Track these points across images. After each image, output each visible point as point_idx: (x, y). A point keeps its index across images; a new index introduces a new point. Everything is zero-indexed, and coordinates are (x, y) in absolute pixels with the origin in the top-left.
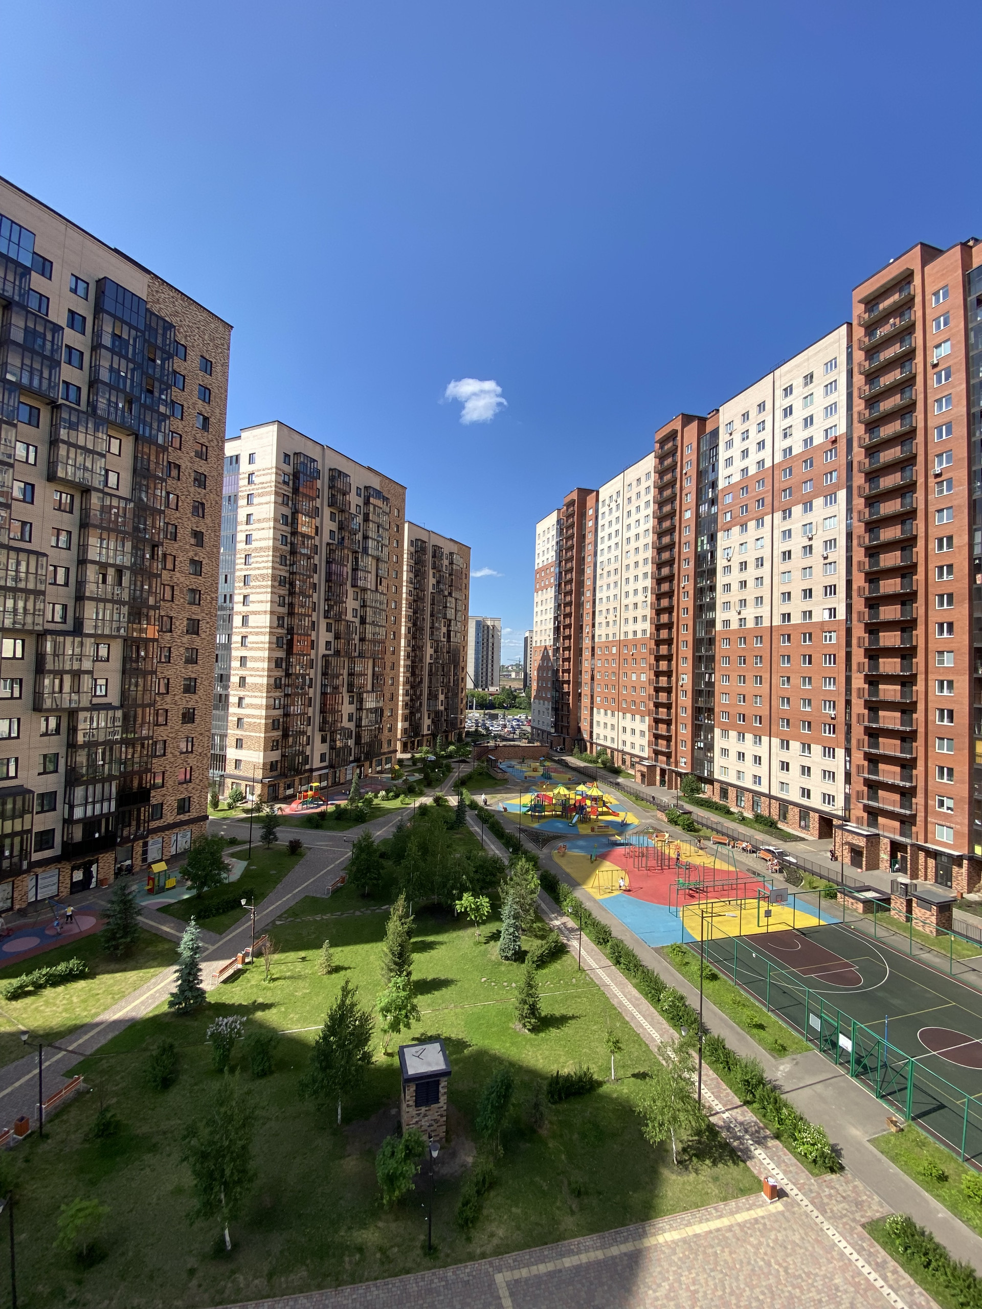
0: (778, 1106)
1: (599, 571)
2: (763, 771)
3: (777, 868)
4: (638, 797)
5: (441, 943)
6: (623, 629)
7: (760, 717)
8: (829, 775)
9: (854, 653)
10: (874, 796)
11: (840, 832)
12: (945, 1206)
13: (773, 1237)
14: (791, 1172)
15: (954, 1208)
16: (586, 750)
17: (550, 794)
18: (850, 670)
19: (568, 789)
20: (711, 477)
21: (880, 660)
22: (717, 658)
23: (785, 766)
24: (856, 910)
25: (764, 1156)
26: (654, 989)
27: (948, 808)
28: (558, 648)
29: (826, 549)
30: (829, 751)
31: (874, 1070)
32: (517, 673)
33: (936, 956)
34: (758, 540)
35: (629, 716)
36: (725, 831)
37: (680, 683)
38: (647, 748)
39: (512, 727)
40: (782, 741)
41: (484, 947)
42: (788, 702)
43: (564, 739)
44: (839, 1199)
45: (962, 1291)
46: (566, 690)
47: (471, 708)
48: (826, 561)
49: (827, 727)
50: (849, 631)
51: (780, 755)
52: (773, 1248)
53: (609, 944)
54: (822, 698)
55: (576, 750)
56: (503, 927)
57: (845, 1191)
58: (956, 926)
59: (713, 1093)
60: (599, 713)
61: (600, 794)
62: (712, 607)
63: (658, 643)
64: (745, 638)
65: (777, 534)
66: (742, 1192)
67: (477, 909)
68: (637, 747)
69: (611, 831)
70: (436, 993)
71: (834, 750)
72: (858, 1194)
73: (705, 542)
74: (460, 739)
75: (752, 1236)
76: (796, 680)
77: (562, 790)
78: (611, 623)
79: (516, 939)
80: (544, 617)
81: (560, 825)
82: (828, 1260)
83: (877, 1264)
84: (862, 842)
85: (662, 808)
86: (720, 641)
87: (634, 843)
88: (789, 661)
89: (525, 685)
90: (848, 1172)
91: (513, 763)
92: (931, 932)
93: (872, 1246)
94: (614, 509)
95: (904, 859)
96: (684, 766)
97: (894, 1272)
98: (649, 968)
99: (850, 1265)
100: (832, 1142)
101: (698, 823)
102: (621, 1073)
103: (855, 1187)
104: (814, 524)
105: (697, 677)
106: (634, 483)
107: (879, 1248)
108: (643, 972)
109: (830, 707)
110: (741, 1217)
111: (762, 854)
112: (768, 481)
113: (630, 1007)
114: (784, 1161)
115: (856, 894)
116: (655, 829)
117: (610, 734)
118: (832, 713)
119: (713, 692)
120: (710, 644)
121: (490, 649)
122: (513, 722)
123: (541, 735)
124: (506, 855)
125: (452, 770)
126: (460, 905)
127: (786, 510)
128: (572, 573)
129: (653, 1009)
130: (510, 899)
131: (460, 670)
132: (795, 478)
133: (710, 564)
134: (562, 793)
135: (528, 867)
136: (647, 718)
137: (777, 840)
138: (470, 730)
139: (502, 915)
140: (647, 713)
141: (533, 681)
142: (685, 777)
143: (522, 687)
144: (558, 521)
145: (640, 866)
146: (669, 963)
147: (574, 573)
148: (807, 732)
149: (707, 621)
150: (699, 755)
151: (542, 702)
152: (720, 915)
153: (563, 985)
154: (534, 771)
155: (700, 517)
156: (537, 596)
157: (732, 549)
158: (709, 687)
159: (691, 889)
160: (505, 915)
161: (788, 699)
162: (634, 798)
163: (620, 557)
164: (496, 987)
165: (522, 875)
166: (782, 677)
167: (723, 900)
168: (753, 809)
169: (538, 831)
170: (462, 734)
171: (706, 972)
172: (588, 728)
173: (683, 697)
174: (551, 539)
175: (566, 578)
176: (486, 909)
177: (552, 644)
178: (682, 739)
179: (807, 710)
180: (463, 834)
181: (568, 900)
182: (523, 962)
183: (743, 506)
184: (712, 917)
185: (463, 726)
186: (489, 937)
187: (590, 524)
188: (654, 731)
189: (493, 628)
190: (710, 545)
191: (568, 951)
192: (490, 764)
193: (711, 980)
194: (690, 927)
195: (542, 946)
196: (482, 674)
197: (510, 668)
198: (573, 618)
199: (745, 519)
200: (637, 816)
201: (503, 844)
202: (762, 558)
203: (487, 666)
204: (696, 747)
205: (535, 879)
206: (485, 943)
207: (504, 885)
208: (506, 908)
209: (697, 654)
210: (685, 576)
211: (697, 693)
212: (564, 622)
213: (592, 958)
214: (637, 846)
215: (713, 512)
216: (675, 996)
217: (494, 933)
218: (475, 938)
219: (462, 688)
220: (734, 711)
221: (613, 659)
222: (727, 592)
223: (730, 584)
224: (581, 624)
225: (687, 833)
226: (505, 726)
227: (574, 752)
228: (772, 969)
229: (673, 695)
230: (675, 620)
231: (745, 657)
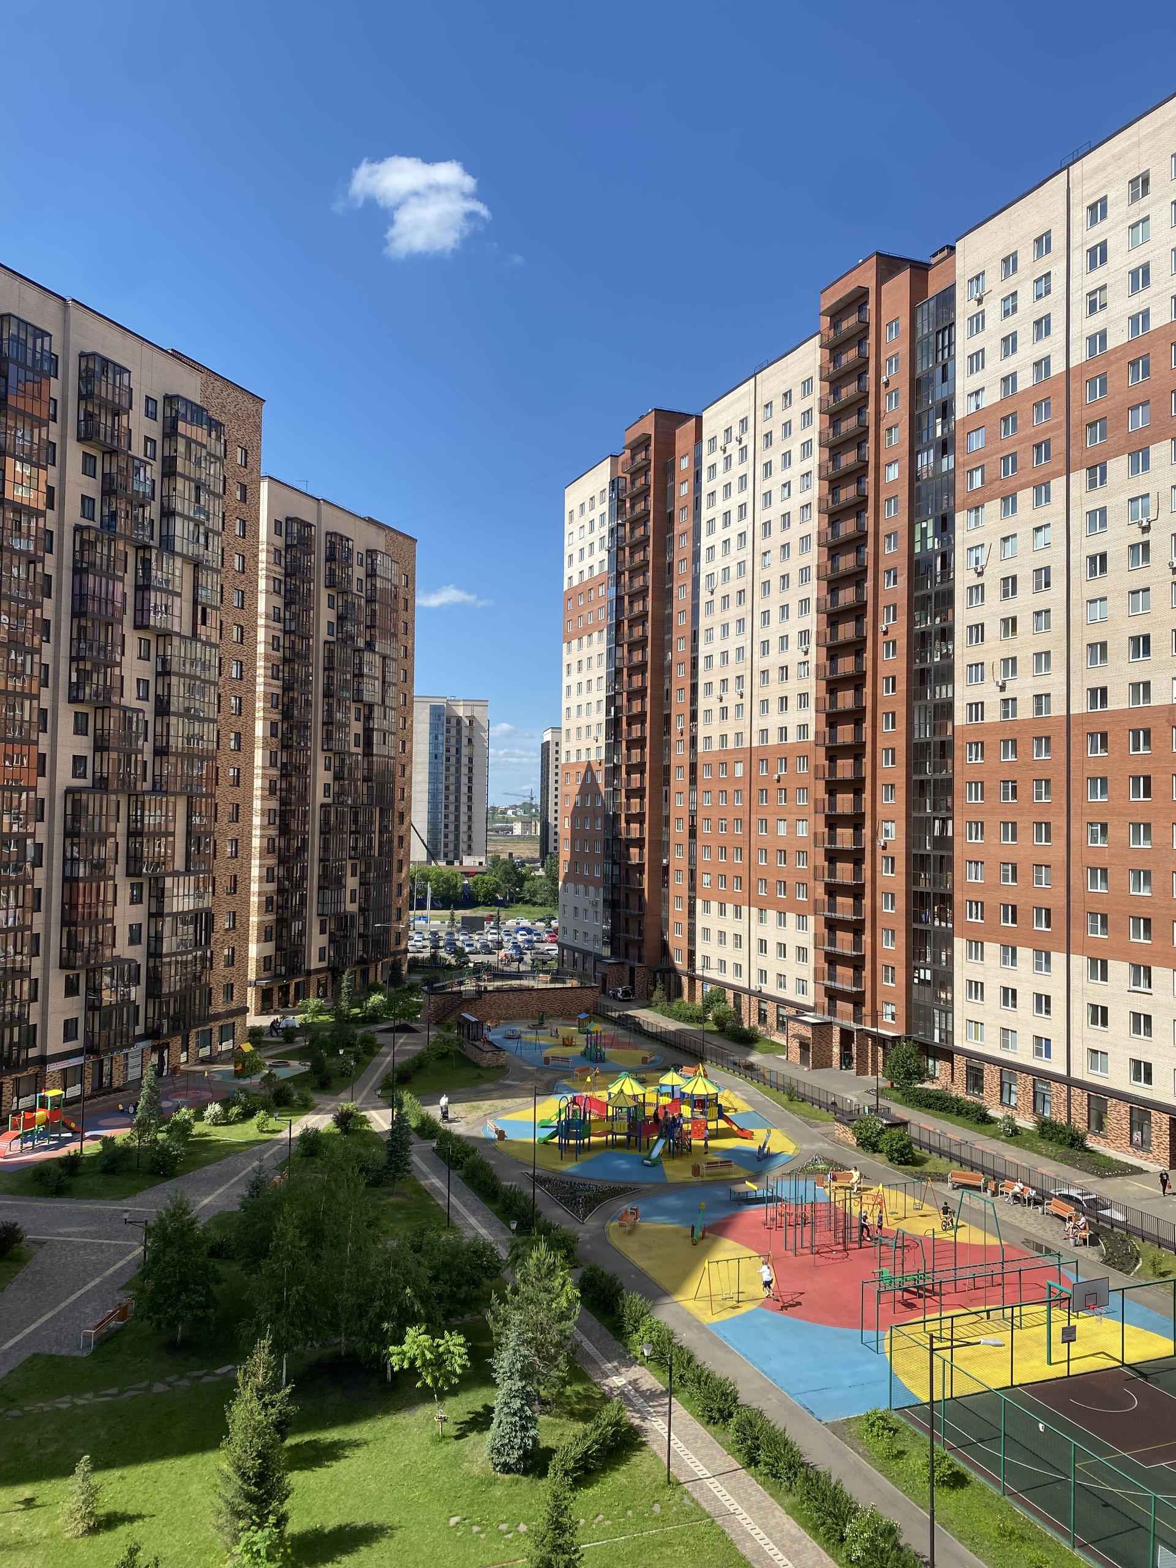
1: (704, 596)
2: (1053, 1027)
3: (1086, 1234)
4: (794, 1095)
5: (356, 1444)
6: (758, 724)
7: (1048, 911)
16: (680, 994)
17: (602, 1095)
19: (642, 1082)
20: (940, 392)
22: (957, 785)
23: (1100, 1015)
26: (830, 1514)
28: (617, 767)
32: (526, 824)
34: (1038, 529)
35: (772, 915)
36: (977, 1159)
37: (881, 842)
38: (811, 986)
39: (516, 946)
40: (1094, 961)
41: (455, 1445)
42: (1105, 878)
43: (632, 970)
46: (635, 860)
47: (421, 906)
51: (1089, 991)
53: (733, 1421)
55: (658, 994)
56: (497, 1398)
60: (707, 909)
61: (712, 1090)
62: (946, 674)
63: (834, 753)
64: (1014, 741)
65: (1079, 520)
67: (439, 1362)
68: (791, 983)
69: (737, 1171)
70: (345, 1559)
73: (930, 533)
74: (395, 978)
76: (1120, 831)
77: (629, 1086)
78: (732, 712)
79: (526, 1423)
80: (584, 699)
81: (623, 1164)
85: (847, 1117)
86: (963, 748)
87: (785, 1195)
88: (1104, 790)
89: (544, 851)
91: (520, 1028)
94: (735, 458)
96: (890, 1026)
98: (820, 1469)
101: (922, 1145)
104: (1153, 497)
105: (916, 827)
106: (778, 403)
108: (807, 1479)
111: (1056, 1206)
112: (1057, 404)
116: (830, 1163)
117: (732, 955)
119: (951, 859)
120: (943, 756)
121: (464, 770)
122: (518, 936)
123: (580, 962)
124: (503, 1237)
125: (376, 1050)
126: (398, 1354)
127: (1096, 466)
128: (644, 600)
129: (830, 1559)
130: (513, 1335)
131: (396, 820)
132: (1113, 397)
133: (942, 582)
134: (628, 1091)
135: (552, 1261)
136: (811, 919)
137: (1085, 1174)
138: (420, 955)
139: (495, 1371)
140: (812, 907)
141: (561, 841)
142: (894, 1046)
143: (537, 855)
144: (612, 482)
145: (799, 1245)
146: (863, 1456)
147: (649, 599)
148: (1142, 940)
149: (936, 706)
150: (923, 996)
151: (581, 887)
152: (969, 1344)
153: (632, 1521)
154: (565, 1045)
155: (918, 479)
156: (569, 650)
157: (986, 549)
158: (941, 849)
159: (906, 1290)
160: (502, 1371)
161: (1104, 871)
162: (786, 1097)
163: (749, 565)
164: (483, 1536)
165: (540, 1281)
166: (1091, 824)
167: (973, 1310)
168: (1034, 1110)
169: (574, 1180)
170: (401, 965)
171: (942, 1470)
172: (684, 945)
173: (887, 872)
174: (597, 523)
175: (631, 610)
176: (459, 1361)
177: (603, 757)
178: (887, 962)
179: (1141, 893)
180: (404, 1195)
181: (642, 1329)
182: (543, 1474)
183: (1008, 456)
184: (952, 1347)
185: (403, 947)
186: (466, 1422)
187: (684, 490)
188: (827, 948)
189: (471, 723)
190: (941, 540)
191: (644, 1444)
192: (466, 1031)
193: (953, 1488)
194: (906, 1373)
195: (585, 1436)
196: (446, 826)
197: (510, 812)
198: (648, 700)
199: (1012, 484)
200: (792, 1135)
201: (497, 1213)
202: (1047, 569)
203: (457, 808)
204: (916, 981)
205: (568, 1288)
206: (457, 1438)
207: (500, 1304)
208: (504, 1355)
209: (915, 777)
210: (888, 607)
211: (917, 863)
212: (630, 709)
213: (695, 1454)
214: (793, 1202)
215: (945, 469)
216: (876, 1529)
217: (477, 1414)
218: (433, 1428)
219: (400, 862)
220: (993, 900)
221: (737, 791)
222: (977, 641)
223: (982, 625)
224: (666, 712)
225: (898, 1169)
226: (499, 945)
227: (654, 999)
228: (1080, 1455)
229: (867, 866)
230: (868, 703)
231: (1015, 782)
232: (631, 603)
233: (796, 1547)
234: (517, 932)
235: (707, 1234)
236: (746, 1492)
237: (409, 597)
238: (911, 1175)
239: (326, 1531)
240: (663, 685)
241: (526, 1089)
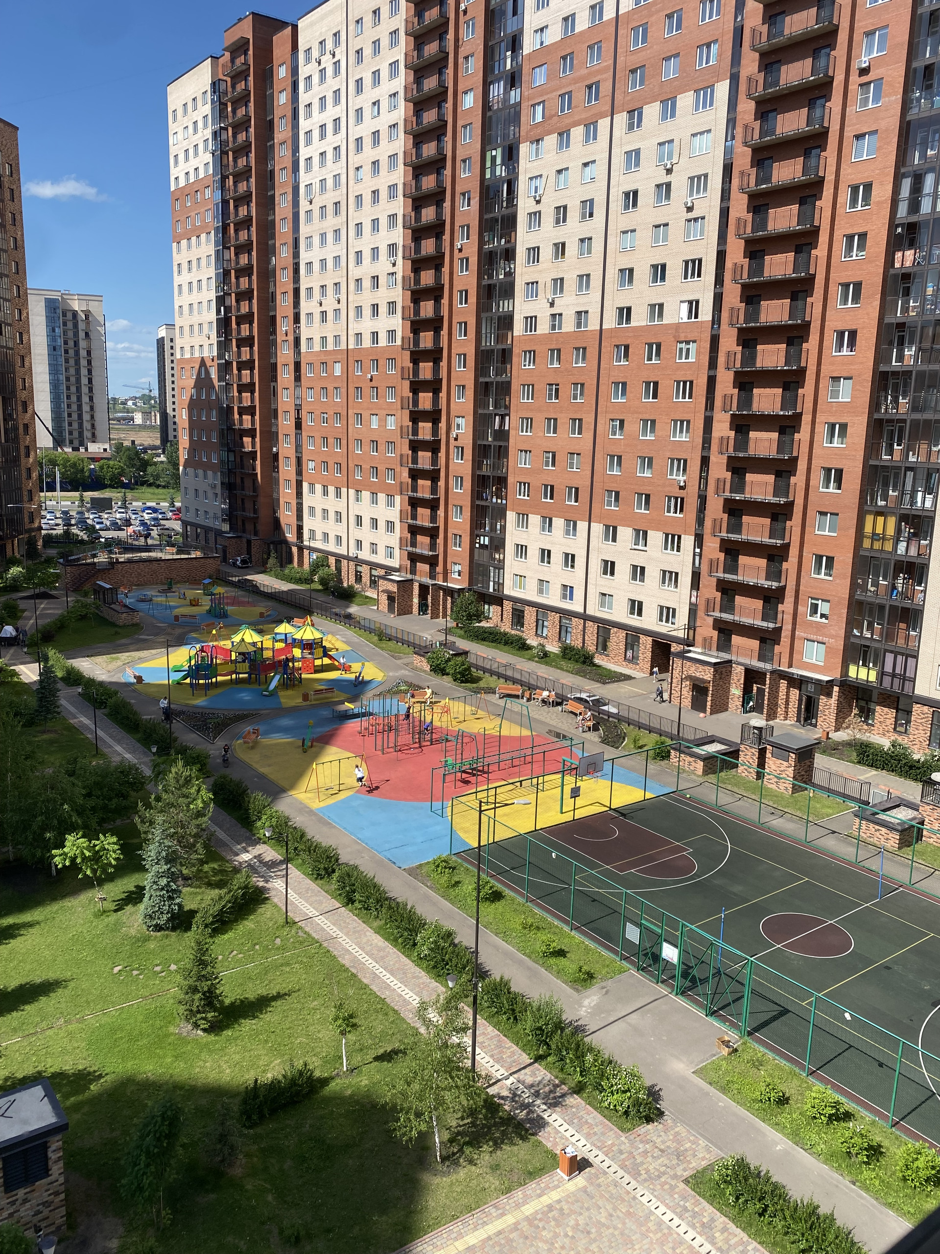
0: (580, 1051)
1: (304, 206)
2: (575, 577)
3: (590, 724)
4: (383, 636)
5: (30, 925)
6: (354, 327)
7: (577, 489)
8: (670, 577)
9: (718, 379)
10: (728, 605)
11: (680, 663)
12: (784, 1135)
13: (572, 1223)
14: (595, 1134)
15: (796, 1136)
16: (291, 561)
17: (226, 644)
18: (712, 409)
19: (260, 632)
20: (511, 26)
21: (755, 391)
22: (515, 386)
23: (609, 568)
24: (693, 772)
25: (560, 1121)
26: (406, 929)
27: (823, 616)
28: (228, 364)
29: (691, 195)
30: (673, 541)
31: (704, 981)
32: (146, 414)
33: (791, 820)
34: (586, 165)
35: (366, 495)
36: (517, 676)
37: (453, 434)
38: (397, 552)
39: (143, 523)
40: (607, 527)
41: (113, 917)
42: (619, 463)
43: (249, 542)
44: (657, 1153)
45: (803, 1235)
46: (248, 448)
47: (51, 488)
48: (691, 215)
49: (673, 501)
50: (715, 341)
51: (603, 550)
52: (573, 1237)
53: (335, 876)
54: (669, 455)
55: (272, 561)
56: (147, 880)
57: (663, 1142)
58: (819, 778)
59: (492, 1056)
60: (312, 491)
61: (318, 635)
62: (508, 290)
63: (417, 357)
64: (559, 351)
65: (618, 159)
66: (533, 1174)
67: (96, 857)
68: (381, 550)
69: (338, 696)
70: (27, 1007)
71: (679, 537)
72: (679, 1142)
73: (499, 161)
74: (32, 552)
75: (544, 1228)
76: (633, 426)
77: (249, 636)
78: (330, 316)
79: (172, 894)
80: (195, 298)
81: (245, 696)
82: (643, 1234)
83: (703, 1225)
84: (707, 674)
85: (422, 650)
86: (519, 356)
87: (376, 711)
88: (624, 393)
89: (165, 439)
90: (668, 1118)
91: (150, 592)
92: (786, 788)
93: (697, 1203)
94: (330, 72)
95: (761, 692)
96: (457, 580)
97: (724, 1230)
98: (399, 900)
99: (670, 1234)
100: (648, 1083)
101: (478, 668)
102: (357, 1059)
103: (677, 1134)
104: (676, 143)
105: (481, 422)
106: (368, 19)
107: (704, 1203)
108: (390, 908)
109: (678, 469)
110: (529, 1209)
111: (570, 706)
112: (608, 47)
113: (370, 963)
114: (587, 1122)
115: (696, 750)
116: (410, 685)
117: (334, 529)
118: (682, 478)
119: (507, 448)
120: (504, 362)
121: (83, 362)
122: (145, 514)
123: (202, 537)
124: (146, 759)
125: (19, 614)
126: (60, 855)
127: (634, 110)
128: (248, 206)
129: (405, 959)
130: (158, 832)
131: (20, 408)
132: (651, 47)
133: (507, 207)
134: (248, 639)
135: (188, 774)
136: (398, 498)
137: (593, 682)
138: (54, 532)
139: (144, 860)
140: (398, 488)
141: (180, 430)
142: (459, 596)
143: (158, 443)
144: (214, 84)
145: (385, 746)
146: (431, 888)
147: (253, 205)
148: (643, 511)
149: (499, 318)
150: (482, 557)
151: (200, 472)
152: (507, 805)
153: (260, 952)
154: (192, 605)
155: (490, 108)
156: (179, 251)
157: (544, 179)
158: (500, 440)
159: (464, 772)
160: (150, 859)
161: (620, 458)
162: (376, 638)
163: (343, 178)
164: (141, 977)
165: (179, 789)
166: (613, 420)
167: (511, 781)
168: (559, 639)
169: (204, 711)
170: (37, 541)
171: (487, 890)
172: (294, 521)
173: (457, 459)
174: (200, 125)
175: (237, 214)
176: (114, 856)
177: (215, 354)
178: (456, 532)
179: (645, 475)
180: (55, 732)
181: (264, 817)
182: (188, 928)
183: (565, 94)
184: (495, 808)
185: (36, 525)
186: (122, 899)
187: (283, 99)
188: (410, 521)
189: (87, 317)
190: (507, 167)
191: (267, 899)
192: (101, 597)
193: (493, 901)
194: (462, 828)
195: (221, 898)
196: (70, 415)
197: (130, 403)
198: (255, 301)
199: (568, 121)
200: (381, 667)
201: (139, 741)
202: (592, 201)
203: (79, 398)
204: (477, 545)
205: (203, 792)
206: (116, 911)
207: (145, 810)
208: (151, 847)
209: (482, 380)
210: (463, 227)
211: (481, 452)
212: (238, 310)
213: (307, 901)
214: (382, 715)
215: (512, 102)
216: (438, 935)
217: (131, 892)
218: (95, 906)
219: (27, 448)
220: (537, 482)
221: (336, 388)
222: (534, 262)
223: (538, 248)
224: (272, 314)
225: (460, 687)
226: (128, 523)
227: (268, 566)
228: (579, 870)
229: (442, 455)
230: (445, 312)
231: (558, 385)
232: (236, 207)
233: (382, 954)
234: (143, 511)
235: (315, 744)
236: (345, 922)
237: (14, 187)
238: (470, 690)
239: (9, 990)
240: (269, 288)
241: (159, 642)
